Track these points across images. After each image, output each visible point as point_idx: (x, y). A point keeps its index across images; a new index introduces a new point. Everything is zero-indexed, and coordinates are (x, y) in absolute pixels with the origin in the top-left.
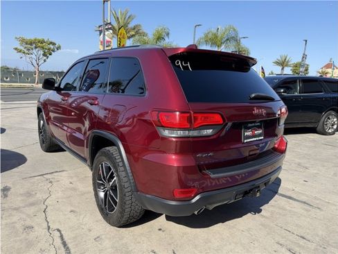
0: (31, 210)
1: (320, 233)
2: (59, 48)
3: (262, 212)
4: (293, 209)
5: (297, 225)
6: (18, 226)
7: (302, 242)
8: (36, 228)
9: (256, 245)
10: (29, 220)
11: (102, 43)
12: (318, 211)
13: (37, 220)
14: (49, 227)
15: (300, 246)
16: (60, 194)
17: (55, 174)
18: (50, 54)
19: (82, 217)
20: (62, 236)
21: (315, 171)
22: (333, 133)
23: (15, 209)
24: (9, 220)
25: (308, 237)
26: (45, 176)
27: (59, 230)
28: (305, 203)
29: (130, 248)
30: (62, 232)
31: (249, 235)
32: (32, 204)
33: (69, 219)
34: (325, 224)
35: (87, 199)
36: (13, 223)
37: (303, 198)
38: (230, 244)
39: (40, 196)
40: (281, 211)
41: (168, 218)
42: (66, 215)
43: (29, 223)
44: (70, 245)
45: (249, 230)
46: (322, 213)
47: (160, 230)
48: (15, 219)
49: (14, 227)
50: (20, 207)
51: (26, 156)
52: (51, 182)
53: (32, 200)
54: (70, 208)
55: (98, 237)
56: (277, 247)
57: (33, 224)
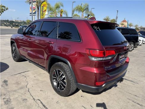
0: (22, 91)
1: (141, 93)
2: (7, 9)
3: (118, 86)
4: (128, 84)
5: (132, 91)
6: (20, 99)
7: (136, 97)
8: (28, 100)
9: (121, 100)
10: (23, 96)
11: (31, 8)
12: (137, 84)
13: (27, 96)
14: (34, 99)
15: (136, 99)
16: (32, 83)
17: (26, 73)
18: (3, 12)
19: (47, 93)
20: (41, 102)
21: (131, 67)
22: (132, 51)
23: (14, 91)
24: (14, 97)
25: (138, 95)
26: (21, 74)
27: (39, 100)
28: (132, 81)
29: (73, 106)
30: (41, 101)
31: (116, 96)
32: (21, 88)
33: (41, 94)
34: (142, 90)
35: (45, 84)
36: (16, 98)
37: (130, 79)
38: (111, 101)
39: (23, 84)
40: (124, 85)
41: (83, 91)
42: (39, 92)
43: (24, 97)
44: (47, 106)
45: (116, 94)
46: (139, 85)
47: (82, 96)
48: (16, 96)
49: (18, 100)
50: (16, 90)
51: (8, 64)
52: (25, 77)
53: (20, 86)
54: (40, 89)
55: (58, 102)
56: (128, 100)
57: (26, 98)
